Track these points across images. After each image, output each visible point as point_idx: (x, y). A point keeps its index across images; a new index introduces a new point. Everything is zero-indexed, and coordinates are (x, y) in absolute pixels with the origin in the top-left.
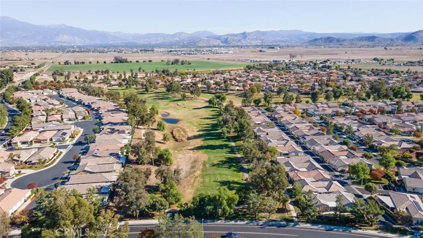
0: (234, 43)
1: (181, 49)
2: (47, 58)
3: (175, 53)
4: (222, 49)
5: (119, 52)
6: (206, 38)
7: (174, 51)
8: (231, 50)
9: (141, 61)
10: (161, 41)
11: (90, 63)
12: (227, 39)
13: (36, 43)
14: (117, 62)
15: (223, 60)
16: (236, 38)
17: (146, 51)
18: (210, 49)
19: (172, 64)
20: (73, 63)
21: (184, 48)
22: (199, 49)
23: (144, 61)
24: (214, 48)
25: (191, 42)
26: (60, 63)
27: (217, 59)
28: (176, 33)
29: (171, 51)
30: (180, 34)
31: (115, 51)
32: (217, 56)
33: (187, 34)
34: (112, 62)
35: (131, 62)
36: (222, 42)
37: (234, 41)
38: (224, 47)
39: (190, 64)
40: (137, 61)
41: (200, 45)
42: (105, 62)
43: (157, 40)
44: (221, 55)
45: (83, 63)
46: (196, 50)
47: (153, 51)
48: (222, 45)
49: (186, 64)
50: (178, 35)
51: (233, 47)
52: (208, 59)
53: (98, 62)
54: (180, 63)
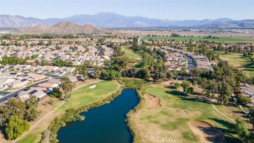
0: (249, 26)
1: (208, 30)
2: (137, 33)
3: (205, 32)
4: (239, 30)
5: (169, 31)
6: (225, 23)
7: (204, 31)
8: (247, 31)
9: (187, 36)
10: (193, 25)
11: (160, 36)
12: (243, 23)
13: (125, 26)
14: (174, 36)
15: (242, 37)
16: (251, 23)
17: (185, 30)
18: (229, 30)
19: (207, 38)
20: (151, 36)
21: (209, 29)
22: (221, 30)
23: (188, 36)
24: (232, 30)
25: (213, 26)
26: (145, 36)
27: (237, 36)
28: (203, 20)
29: (202, 31)
30: (206, 20)
31: (167, 30)
32: (235, 35)
33: (211, 20)
34: (171, 36)
35: (181, 36)
36: (239, 25)
37: (248, 24)
38: (240, 29)
39: (219, 38)
40: (184, 36)
41: (220, 27)
42: (167, 36)
43: (190, 24)
44: (239, 34)
45: (156, 36)
46: (220, 31)
47: (190, 31)
48: (239, 27)
49: (216, 38)
50: (204, 21)
51: (248, 29)
52: (231, 36)
53: (163, 36)
54: (212, 38)
